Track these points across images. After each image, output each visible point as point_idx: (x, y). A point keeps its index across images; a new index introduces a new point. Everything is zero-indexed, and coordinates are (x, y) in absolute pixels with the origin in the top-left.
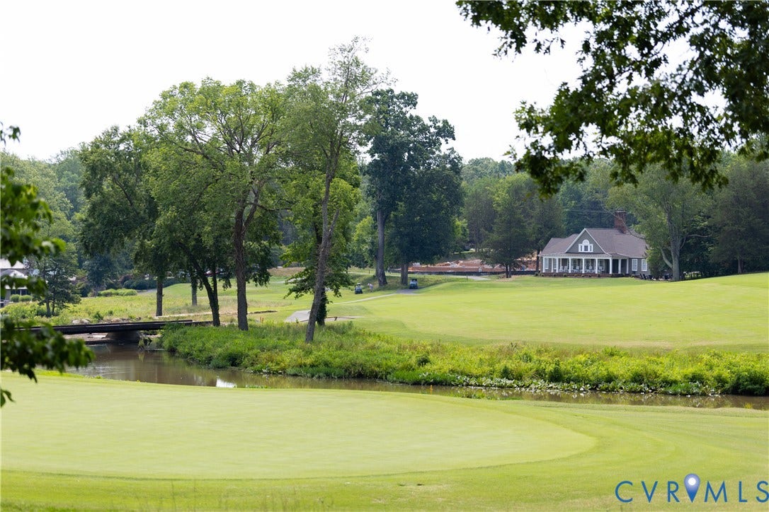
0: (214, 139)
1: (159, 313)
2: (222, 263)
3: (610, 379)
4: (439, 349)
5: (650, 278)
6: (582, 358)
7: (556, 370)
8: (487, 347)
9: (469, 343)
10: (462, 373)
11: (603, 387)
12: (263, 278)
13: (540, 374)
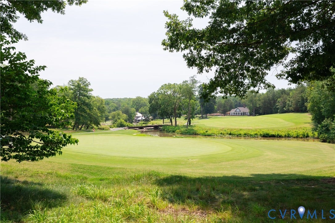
0: (170, 93)
1: (163, 123)
2: (172, 115)
3: (240, 135)
4: (210, 129)
5: (250, 116)
6: (235, 131)
7: (230, 133)
8: (219, 129)
9: (215, 128)
10: (214, 134)
11: (239, 136)
12: (180, 117)
13: (227, 134)
